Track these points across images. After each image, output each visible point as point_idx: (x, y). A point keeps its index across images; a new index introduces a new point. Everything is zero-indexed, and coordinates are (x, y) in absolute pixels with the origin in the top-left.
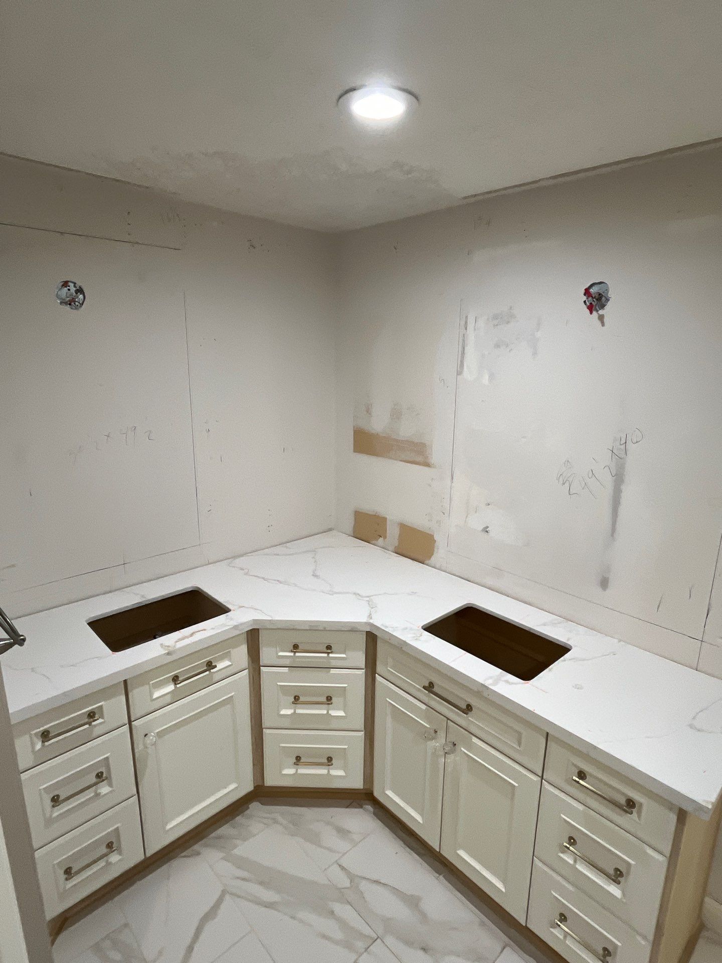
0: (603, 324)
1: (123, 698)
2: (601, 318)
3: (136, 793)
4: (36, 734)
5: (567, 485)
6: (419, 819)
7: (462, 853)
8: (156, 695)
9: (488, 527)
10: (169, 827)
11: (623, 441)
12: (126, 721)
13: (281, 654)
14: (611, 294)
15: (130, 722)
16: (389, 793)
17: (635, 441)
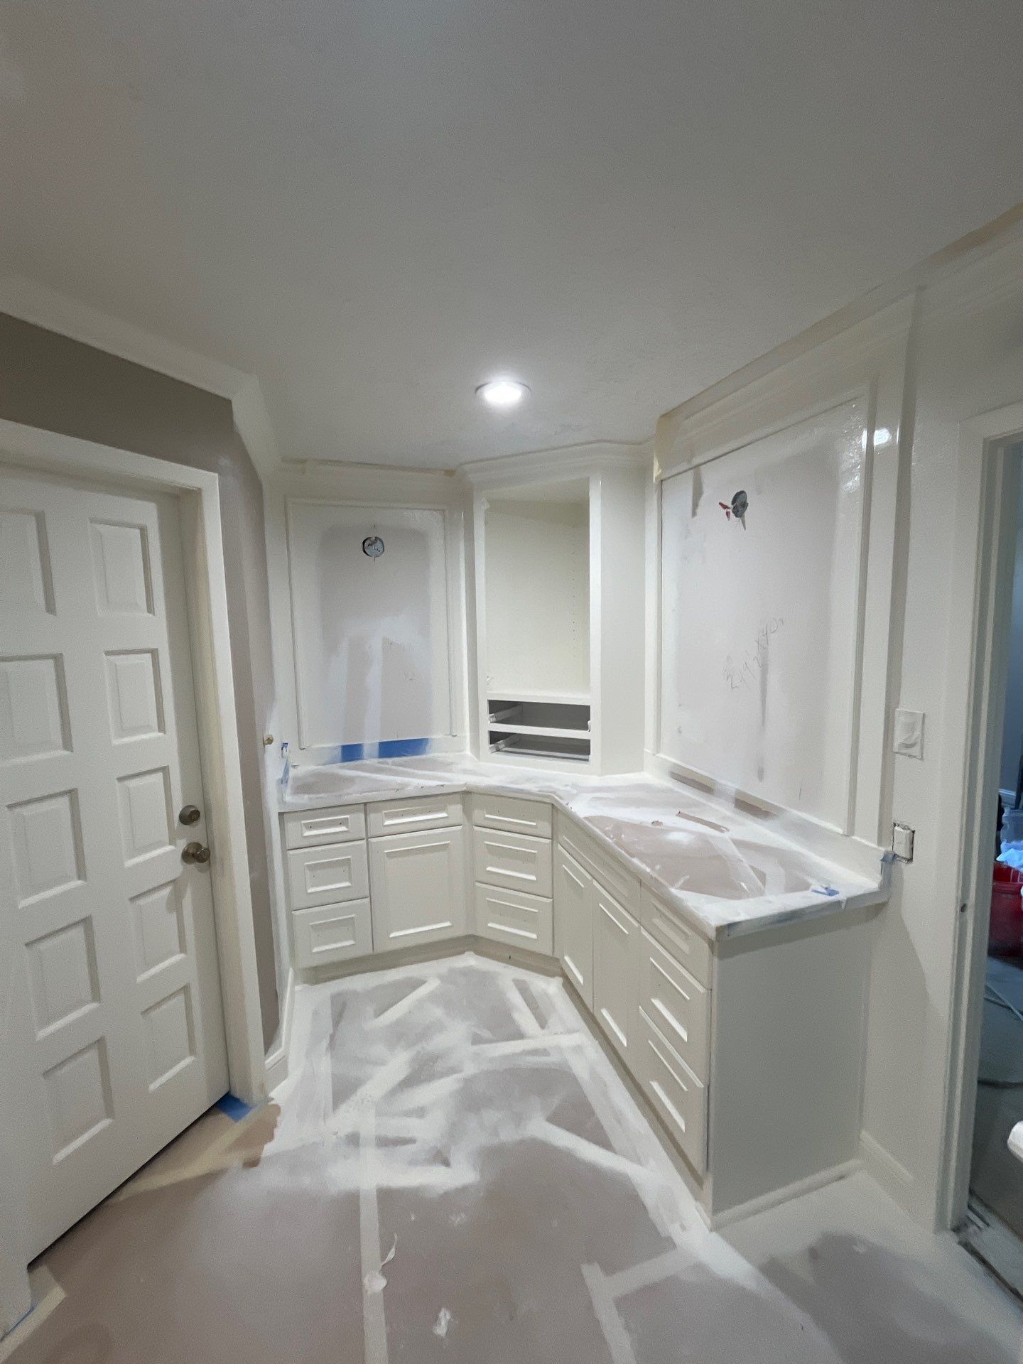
0: (745, 528)
1: (363, 816)
2: (743, 523)
3: (368, 894)
4: (304, 824)
5: (730, 679)
6: (581, 979)
7: (605, 1012)
8: (387, 822)
9: (680, 727)
10: (392, 935)
11: (765, 633)
12: (364, 836)
13: (487, 816)
14: (748, 501)
15: (367, 838)
16: (567, 958)
17: (773, 630)
